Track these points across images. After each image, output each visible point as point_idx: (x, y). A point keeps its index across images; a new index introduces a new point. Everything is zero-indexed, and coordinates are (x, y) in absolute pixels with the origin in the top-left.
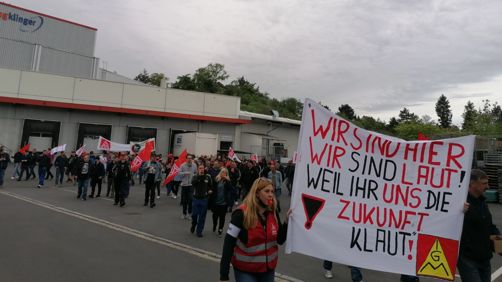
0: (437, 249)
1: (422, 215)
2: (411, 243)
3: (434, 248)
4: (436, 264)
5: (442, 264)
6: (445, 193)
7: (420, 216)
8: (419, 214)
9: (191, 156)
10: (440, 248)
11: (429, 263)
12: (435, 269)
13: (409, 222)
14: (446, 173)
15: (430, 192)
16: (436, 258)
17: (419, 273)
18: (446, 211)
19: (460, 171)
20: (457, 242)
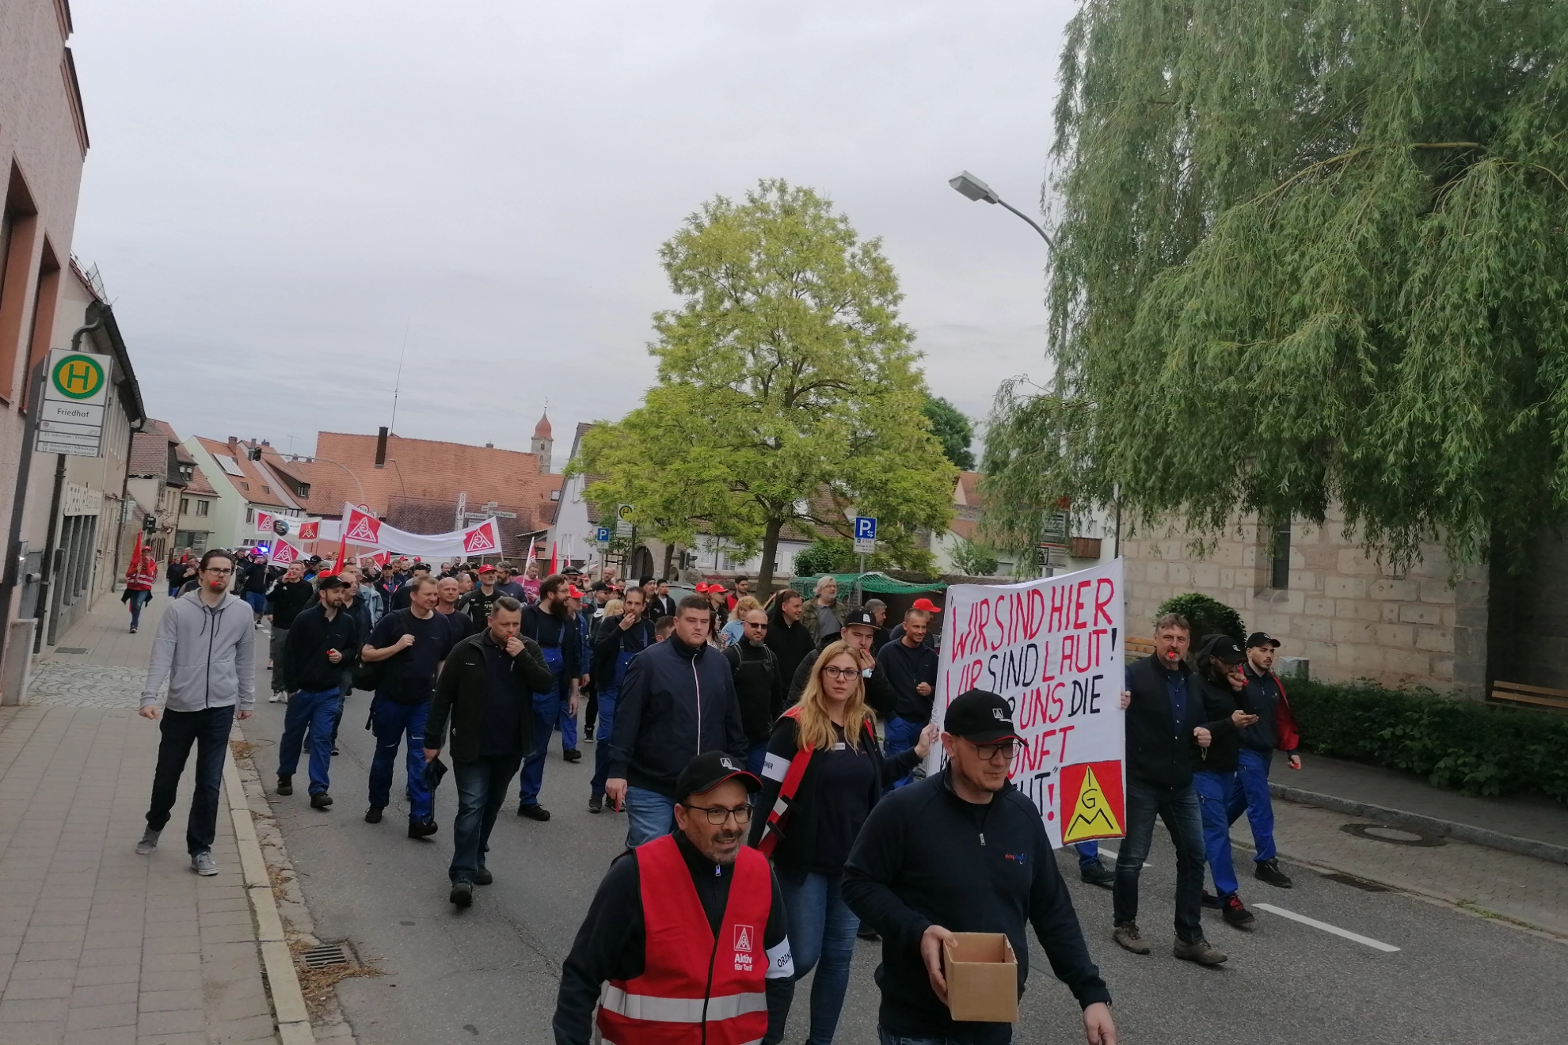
0: (1090, 785)
1: (1064, 730)
2: (1051, 787)
3: (1085, 787)
4: (1089, 814)
5: (1101, 810)
6: (1095, 678)
7: (1062, 733)
8: (1061, 730)
9: (228, 561)
10: (1095, 784)
11: (1081, 816)
12: (1089, 823)
13: (1047, 752)
14: (1094, 637)
15: (1075, 683)
16: (1090, 803)
17: (1067, 839)
18: (1098, 711)
19: (1109, 629)
20: (1118, 763)
